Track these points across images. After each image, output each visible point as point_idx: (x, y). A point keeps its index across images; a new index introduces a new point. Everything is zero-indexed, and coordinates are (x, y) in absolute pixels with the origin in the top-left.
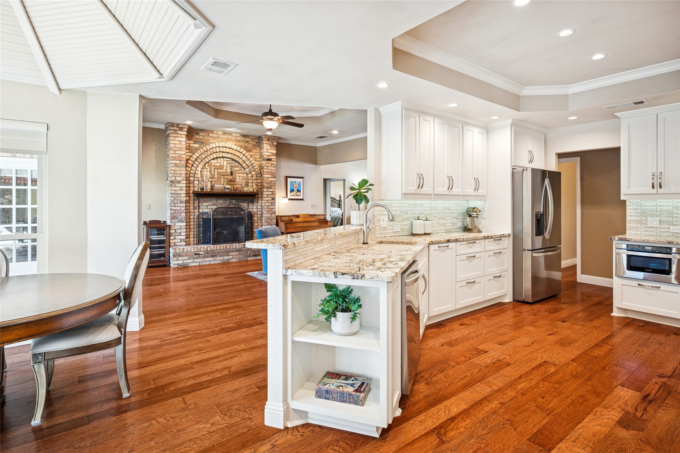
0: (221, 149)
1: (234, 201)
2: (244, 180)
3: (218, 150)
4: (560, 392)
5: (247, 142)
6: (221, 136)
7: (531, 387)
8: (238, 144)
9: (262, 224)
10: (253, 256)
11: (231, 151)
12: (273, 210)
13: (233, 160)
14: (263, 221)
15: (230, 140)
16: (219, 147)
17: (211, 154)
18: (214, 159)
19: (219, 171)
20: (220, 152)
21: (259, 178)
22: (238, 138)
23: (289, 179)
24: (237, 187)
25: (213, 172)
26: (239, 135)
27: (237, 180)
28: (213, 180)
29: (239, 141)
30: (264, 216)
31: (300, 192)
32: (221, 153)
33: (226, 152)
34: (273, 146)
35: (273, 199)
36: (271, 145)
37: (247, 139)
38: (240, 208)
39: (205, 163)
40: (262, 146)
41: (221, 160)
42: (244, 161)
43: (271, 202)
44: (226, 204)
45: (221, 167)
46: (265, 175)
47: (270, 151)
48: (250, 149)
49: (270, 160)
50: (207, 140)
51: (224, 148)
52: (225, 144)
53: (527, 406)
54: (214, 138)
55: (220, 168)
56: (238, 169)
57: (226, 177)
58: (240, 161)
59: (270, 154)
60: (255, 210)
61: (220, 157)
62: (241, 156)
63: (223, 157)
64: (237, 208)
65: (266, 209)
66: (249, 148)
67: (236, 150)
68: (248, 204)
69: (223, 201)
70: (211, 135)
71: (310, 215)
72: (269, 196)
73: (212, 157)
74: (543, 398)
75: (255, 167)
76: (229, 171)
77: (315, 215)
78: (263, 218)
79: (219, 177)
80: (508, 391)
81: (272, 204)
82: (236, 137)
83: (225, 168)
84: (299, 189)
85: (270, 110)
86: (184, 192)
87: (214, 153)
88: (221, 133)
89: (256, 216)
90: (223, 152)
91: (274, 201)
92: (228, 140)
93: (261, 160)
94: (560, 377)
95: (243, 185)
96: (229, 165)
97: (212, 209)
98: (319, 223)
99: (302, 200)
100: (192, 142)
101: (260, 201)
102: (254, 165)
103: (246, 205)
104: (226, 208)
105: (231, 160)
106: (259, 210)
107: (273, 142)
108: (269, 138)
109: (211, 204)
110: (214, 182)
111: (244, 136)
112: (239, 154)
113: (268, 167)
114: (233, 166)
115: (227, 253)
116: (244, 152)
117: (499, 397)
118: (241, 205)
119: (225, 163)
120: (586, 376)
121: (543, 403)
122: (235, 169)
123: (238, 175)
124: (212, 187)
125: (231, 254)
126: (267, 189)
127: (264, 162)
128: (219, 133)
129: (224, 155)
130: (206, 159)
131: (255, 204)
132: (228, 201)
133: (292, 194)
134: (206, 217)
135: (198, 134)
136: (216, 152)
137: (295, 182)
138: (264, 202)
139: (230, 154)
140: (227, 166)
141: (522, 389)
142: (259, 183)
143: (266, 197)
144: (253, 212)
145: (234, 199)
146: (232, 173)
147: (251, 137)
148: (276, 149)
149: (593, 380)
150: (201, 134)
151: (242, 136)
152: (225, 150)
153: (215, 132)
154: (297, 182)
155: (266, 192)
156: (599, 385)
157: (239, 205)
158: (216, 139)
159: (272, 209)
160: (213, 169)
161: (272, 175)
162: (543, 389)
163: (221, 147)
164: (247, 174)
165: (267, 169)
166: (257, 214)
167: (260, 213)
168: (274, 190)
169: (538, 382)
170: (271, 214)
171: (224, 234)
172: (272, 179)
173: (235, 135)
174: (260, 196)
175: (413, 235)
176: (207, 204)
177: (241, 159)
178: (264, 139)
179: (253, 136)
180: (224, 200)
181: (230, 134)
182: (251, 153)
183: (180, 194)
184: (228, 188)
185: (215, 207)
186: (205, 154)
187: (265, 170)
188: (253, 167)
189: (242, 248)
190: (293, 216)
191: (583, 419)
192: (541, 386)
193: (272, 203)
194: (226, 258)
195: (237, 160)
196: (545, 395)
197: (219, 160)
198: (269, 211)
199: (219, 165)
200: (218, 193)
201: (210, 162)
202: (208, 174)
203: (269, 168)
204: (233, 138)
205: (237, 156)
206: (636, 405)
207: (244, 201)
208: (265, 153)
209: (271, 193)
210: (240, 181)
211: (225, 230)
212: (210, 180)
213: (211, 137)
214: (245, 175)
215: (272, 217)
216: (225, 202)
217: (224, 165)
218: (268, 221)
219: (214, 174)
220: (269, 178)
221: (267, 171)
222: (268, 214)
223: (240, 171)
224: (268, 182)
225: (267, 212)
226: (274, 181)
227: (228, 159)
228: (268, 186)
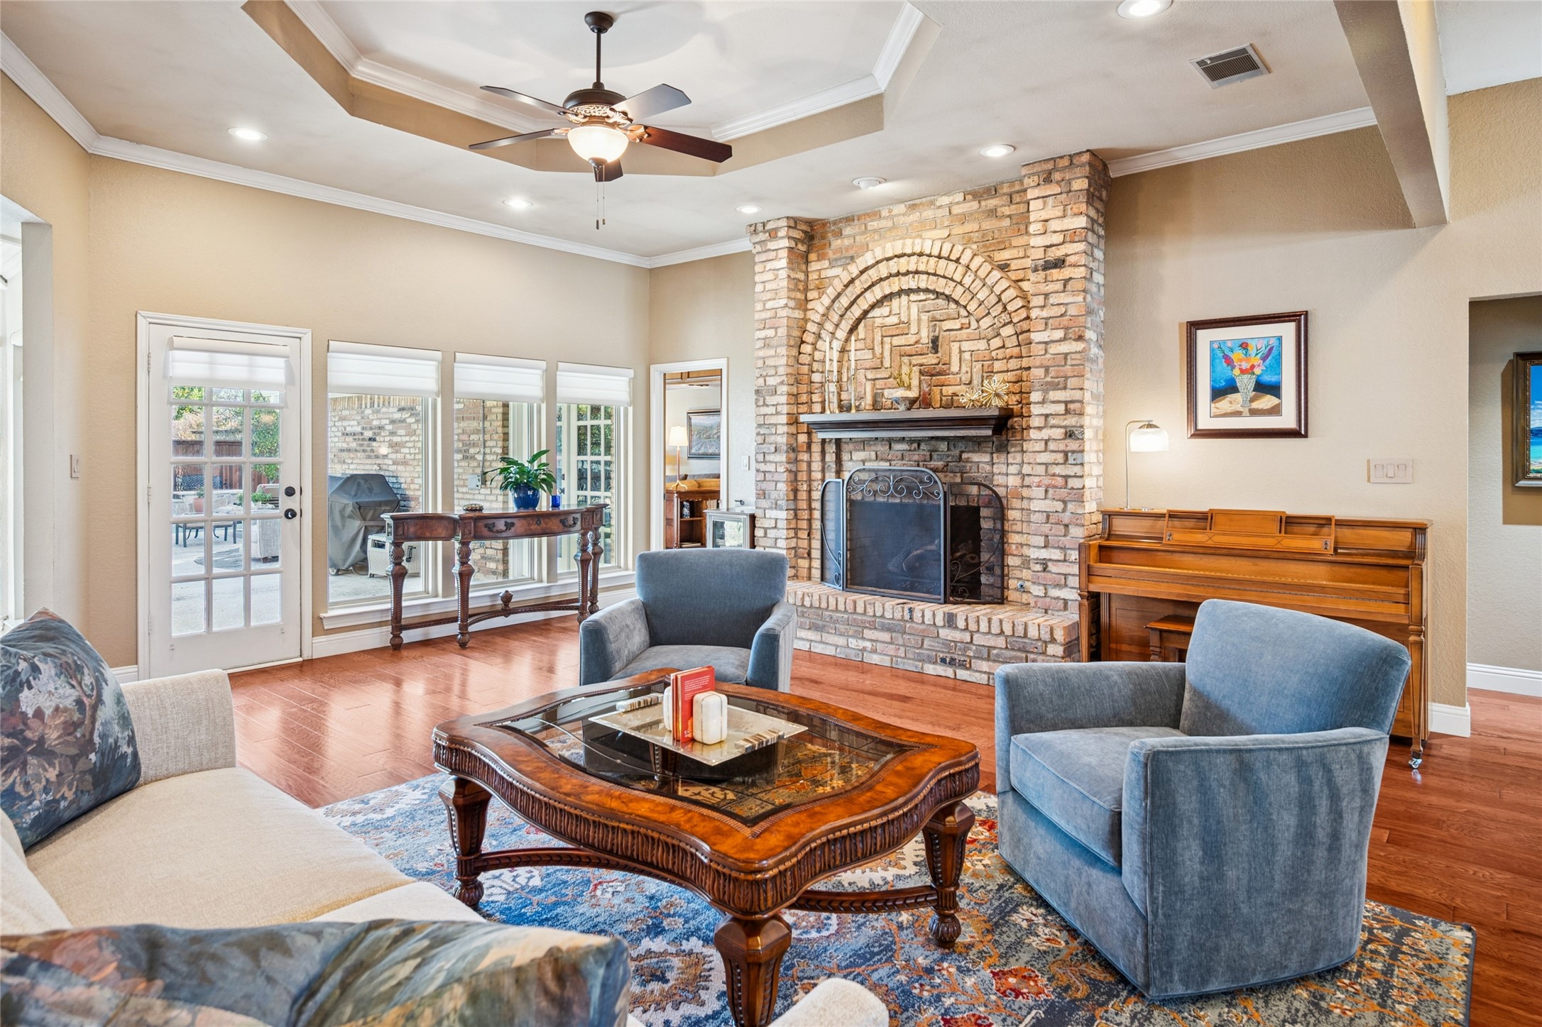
0: (894, 266)
2: (979, 365)
3: (884, 270)
5: (992, 213)
6: (902, 219)
9: (1029, 540)
10: (943, 660)
11: (923, 264)
13: (935, 294)
16: (886, 259)
17: (866, 290)
18: (878, 304)
19: (896, 341)
20: (891, 275)
22: (956, 210)
23: (1204, 337)
24: (955, 394)
26: (961, 197)
27: (955, 368)
28: (879, 376)
31: (1278, 395)
33: (909, 272)
35: (1073, 434)
36: (1065, 196)
37: (992, 203)
38: (963, 471)
39: (853, 322)
41: (900, 303)
42: (969, 290)
43: (1062, 447)
45: (902, 327)
47: (1058, 224)
48: (1003, 236)
49: (1059, 263)
51: (903, 259)
52: (908, 244)
55: (898, 332)
56: (957, 326)
57: (916, 360)
58: (958, 293)
59: (1058, 238)
60: (1011, 482)
61: (894, 295)
62: (959, 274)
63: (903, 292)
67: (937, 257)
68: (992, 458)
70: (873, 225)
71: (1289, 523)
72: (1052, 421)
73: (871, 297)
75: (1010, 308)
76: (925, 336)
77: (1328, 521)
79: (897, 363)
81: (1066, 459)
82: (950, 206)
83: (914, 329)
84: (1269, 378)
85: (598, 84)
86: (784, 419)
87: (874, 284)
88: (901, 208)
89: (1016, 503)
90: (900, 274)
91: (1073, 445)
92: (917, 226)
96: (925, 317)
99: (1294, 433)
100: (826, 263)
102: (1006, 298)
103: (985, 458)
105: (932, 296)
107: (1068, 184)
108: (1048, 171)
110: (882, 382)
111: (980, 193)
112: (951, 269)
113: (1046, 295)
114: (937, 317)
115: (859, 626)
118: (967, 461)
119: (914, 309)
122: (947, 325)
123: (955, 346)
124: (877, 400)
125: (868, 633)
127: (1036, 277)
128: (895, 211)
129: (906, 283)
130: (855, 308)
131: (1015, 457)
133: (1225, 404)
135: (839, 234)
136: (882, 279)
137: (1244, 346)
139: (925, 277)
140: (919, 320)
142: (1024, 369)
143: (1040, 428)
144: (1006, 487)
146: (935, 343)
148: (1086, 208)
150: (847, 231)
151: (970, 197)
152: (903, 265)
153: (885, 213)
154: (1254, 344)
155: (1038, 407)
157: (960, 459)
158: (888, 235)
159: (1066, 477)
160: (878, 338)
161: (1066, 329)
163: (891, 258)
164: (988, 340)
165: (1043, 307)
166: (1015, 498)
167: (1028, 493)
168: (1077, 395)
170: (1065, 502)
172: (1065, 348)
173: (946, 200)
174: (1024, 421)
177: (961, 284)
178: (1026, 180)
180: (912, 442)
181: (932, 203)
183: (776, 425)
184: (904, 401)
186: (849, 295)
189: (902, 620)
193: (1066, 454)
194: (853, 643)
195: (949, 291)
197: (895, 302)
198: (1055, 487)
199: (894, 320)
201: (869, 315)
203: (1052, 300)
204: (940, 213)
207: (978, 445)
210: (964, 369)
213: (875, 231)
214: (980, 345)
215: (1068, 514)
216: (915, 450)
217: (909, 319)
218: (1047, 531)
219: (882, 354)
220: (1053, 345)
221: (1045, 314)
222: (1047, 502)
223: (964, 331)
224: (1048, 364)
225: (1042, 489)
226: (1074, 356)
227: (922, 296)
228: (1049, 379)
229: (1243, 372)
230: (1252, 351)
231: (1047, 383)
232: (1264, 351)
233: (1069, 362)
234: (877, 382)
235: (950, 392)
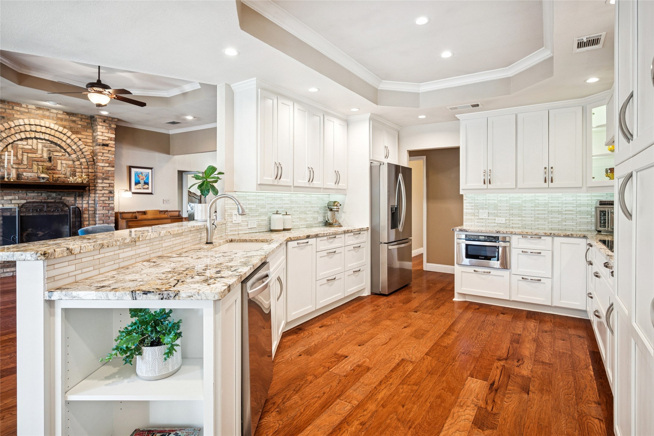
0: (34, 128)
1: (54, 195)
2: (69, 169)
3: (28, 128)
4: (419, 395)
5: (74, 122)
6: (33, 111)
7: (391, 394)
8: (60, 123)
9: (95, 222)
11: (48, 131)
12: (111, 205)
13: (52, 142)
14: (97, 219)
15: (48, 117)
16: (30, 125)
17: (16, 133)
18: (21, 139)
19: (30, 155)
20: (31, 131)
21: (90, 167)
22: (59, 116)
23: (133, 170)
24: (59, 177)
25: (20, 157)
26: (61, 112)
27: (59, 168)
28: (20, 167)
29: (61, 120)
30: (98, 212)
32: (33, 133)
33: (40, 132)
34: (110, 128)
35: (111, 192)
36: (108, 127)
37: (74, 118)
38: (62, 203)
39: (6, 144)
40: (95, 127)
41: (33, 142)
42: (68, 145)
43: (108, 195)
44: (41, 198)
45: (34, 151)
46: (99, 164)
47: (106, 134)
48: (79, 130)
49: (107, 145)
50: (10, 114)
51: (38, 127)
52: (40, 122)
53: (389, 421)
54: (22, 113)
55: (31, 152)
56: (61, 155)
57: (41, 163)
58: (63, 144)
59: (106, 138)
60: (85, 206)
61: (32, 138)
62: (64, 138)
63: (36, 138)
64: (58, 203)
65: (100, 205)
66: (76, 129)
67: (56, 131)
68: (75, 199)
69: (36, 195)
70: (17, 108)
71: (161, 212)
72: (105, 189)
73: (18, 137)
74: (403, 406)
75: (85, 154)
76: (45, 155)
77: (167, 211)
78: (97, 216)
79: (30, 163)
80: (368, 405)
81: (109, 199)
82: (57, 114)
83: (40, 152)
84: (147, 181)
85: (99, 81)
87: (21, 132)
88: (34, 107)
89: (86, 212)
90: (36, 131)
91: (112, 195)
92: (44, 117)
93: (94, 144)
94: (418, 376)
95: (68, 174)
96: (45, 149)
97: (18, 204)
98: (172, 220)
99: (151, 194)
101: (92, 195)
102: (84, 150)
103: (73, 199)
104: (41, 202)
105: (48, 142)
106: (90, 205)
107: (110, 125)
108: (105, 119)
109: (17, 197)
110: (22, 169)
111: (69, 114)
112: (61, 136)
113: (103, 153)
114: (51, 150)
116: (69, 134)
117: (359, 415)
118: (64, 199)
119: (40, 146)
120: (440, 371)
121: (404, 413)
122: (56, 154)
123: (59, 162)
124: (19, 176)
126: (103, 180)
127: (98, 147)
128: (30, 106)
129: (38, 135)
130: (9, 139)
131: (86, 199)
132: (43, 194)
133: (138, 186)
134: (8, 214)
136: (26, 131)
137: (142, 173)
138: (97, 195)
139: (48, 135)
140: (42, 150)
141: (382, 399)
142: (90, 172)
143: (101, 190)
144: (82, 207)
145: (54, 192)
146: (50, 159)
147: (79, 116)
148: (114, 132)
149: (447, 375)
151: (65, 114)
152: (38, 129)
153: (24, 105)
154: (143, 173)
155: (100, 184)
156: (452, 379)
157: (61, 199)
158: (25, 114)
159: (109, 204)
160: (20, 152)
161: (109, 164)
162: (403, 394)
163: (32, 125)
164: (74, 161)
165: (102, 156)
166: (89, 210)
167: (93, 209)
168: (112, 182)
169: (397, 386)
170: (108, 210)
171: (39, 235)
172: (109, 169)
173: (55, 111)
174: (93, 188)
175: (272, 231)
176: (10, 197)
177: (65, 142)
178: (98, 119)
179: (82, 115)
180: (38, 193)
181: (48, 110)
182: (80, 136)
184: (43, 178)
185: (24, 202)
186: (7, 133)
187: (99, 158)
188: (82, 153)
190: (138, 212)
191: (443, 426)
192: (401, 390)
193: (109, 197)
195: (59, 143)
196: (405, 402)
197: (30, 141)
198: (106, 207)
199: (30, 147)
200: (28, 183)
201: (15, 143)
202: (12, 158)
203: (105, 155)
204: (52, 115)
205: (58, 138)
206: (486, 397)
207: (69, 195)
208: (99, 137)
209: (108, 185)
210: (63, 169)
211: (41, 230)
212: (15, 166)
213: (18, 111)
214: (71, 163)
215: (109, 214)
216: (40, 196)
217: (37, 148)
218: (104, 219)
219: (22, 159)
220: (105, 167)
221: (102, 158)
222: (103, 211)
223: (62, 157)
224: (104, 172)
225: (102, 207)
226: (112, 171)
227: (44, 141)
228: (104, 177)
229: (142, 179)
230: (143, 175)
231: (103, 178)
232: (146, 175)
233: (110, 173)
234: (19, 169)
235: (57, 177)
